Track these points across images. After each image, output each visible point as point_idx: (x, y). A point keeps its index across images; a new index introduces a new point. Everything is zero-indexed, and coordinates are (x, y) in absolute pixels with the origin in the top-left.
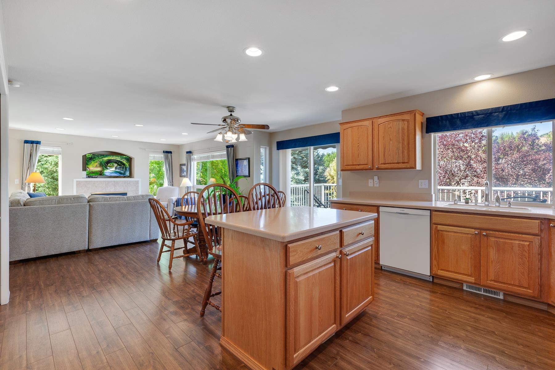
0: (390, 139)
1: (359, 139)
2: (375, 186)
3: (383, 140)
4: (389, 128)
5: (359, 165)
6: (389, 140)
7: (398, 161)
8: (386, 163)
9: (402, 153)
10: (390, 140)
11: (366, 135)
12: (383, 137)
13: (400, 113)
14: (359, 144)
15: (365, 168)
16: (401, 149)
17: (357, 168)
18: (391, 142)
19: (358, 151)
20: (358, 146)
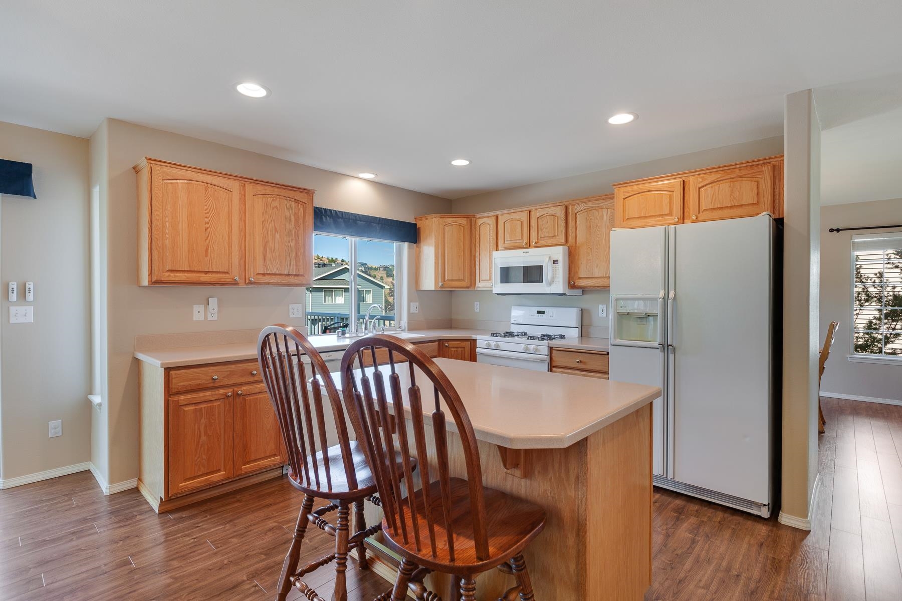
0: (276, 228)
1: (208, 213)
2: (210, 318)
3: (263, 227)
4: (273, 208)
5: (206, 272)
6: (274, 231)
7: (289, 272)
8: (268, 272)
9: (295, 259)
10: (276, 230)
11: (226, 209)
12: (263, 222)
13: (292, 187)
14: (207, 226)
15: (222, 280)
16: (294, 250)
17: (202, 279)
18: (277, 236)
19: (206, 240)
20: (206, 230)
